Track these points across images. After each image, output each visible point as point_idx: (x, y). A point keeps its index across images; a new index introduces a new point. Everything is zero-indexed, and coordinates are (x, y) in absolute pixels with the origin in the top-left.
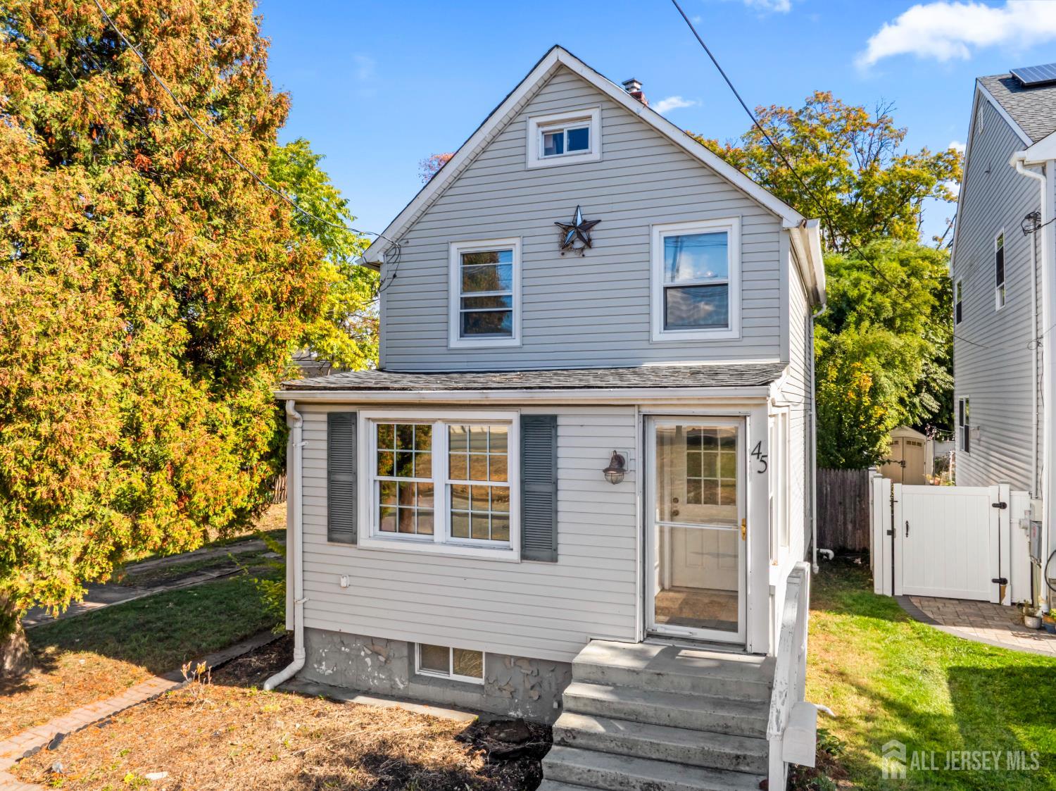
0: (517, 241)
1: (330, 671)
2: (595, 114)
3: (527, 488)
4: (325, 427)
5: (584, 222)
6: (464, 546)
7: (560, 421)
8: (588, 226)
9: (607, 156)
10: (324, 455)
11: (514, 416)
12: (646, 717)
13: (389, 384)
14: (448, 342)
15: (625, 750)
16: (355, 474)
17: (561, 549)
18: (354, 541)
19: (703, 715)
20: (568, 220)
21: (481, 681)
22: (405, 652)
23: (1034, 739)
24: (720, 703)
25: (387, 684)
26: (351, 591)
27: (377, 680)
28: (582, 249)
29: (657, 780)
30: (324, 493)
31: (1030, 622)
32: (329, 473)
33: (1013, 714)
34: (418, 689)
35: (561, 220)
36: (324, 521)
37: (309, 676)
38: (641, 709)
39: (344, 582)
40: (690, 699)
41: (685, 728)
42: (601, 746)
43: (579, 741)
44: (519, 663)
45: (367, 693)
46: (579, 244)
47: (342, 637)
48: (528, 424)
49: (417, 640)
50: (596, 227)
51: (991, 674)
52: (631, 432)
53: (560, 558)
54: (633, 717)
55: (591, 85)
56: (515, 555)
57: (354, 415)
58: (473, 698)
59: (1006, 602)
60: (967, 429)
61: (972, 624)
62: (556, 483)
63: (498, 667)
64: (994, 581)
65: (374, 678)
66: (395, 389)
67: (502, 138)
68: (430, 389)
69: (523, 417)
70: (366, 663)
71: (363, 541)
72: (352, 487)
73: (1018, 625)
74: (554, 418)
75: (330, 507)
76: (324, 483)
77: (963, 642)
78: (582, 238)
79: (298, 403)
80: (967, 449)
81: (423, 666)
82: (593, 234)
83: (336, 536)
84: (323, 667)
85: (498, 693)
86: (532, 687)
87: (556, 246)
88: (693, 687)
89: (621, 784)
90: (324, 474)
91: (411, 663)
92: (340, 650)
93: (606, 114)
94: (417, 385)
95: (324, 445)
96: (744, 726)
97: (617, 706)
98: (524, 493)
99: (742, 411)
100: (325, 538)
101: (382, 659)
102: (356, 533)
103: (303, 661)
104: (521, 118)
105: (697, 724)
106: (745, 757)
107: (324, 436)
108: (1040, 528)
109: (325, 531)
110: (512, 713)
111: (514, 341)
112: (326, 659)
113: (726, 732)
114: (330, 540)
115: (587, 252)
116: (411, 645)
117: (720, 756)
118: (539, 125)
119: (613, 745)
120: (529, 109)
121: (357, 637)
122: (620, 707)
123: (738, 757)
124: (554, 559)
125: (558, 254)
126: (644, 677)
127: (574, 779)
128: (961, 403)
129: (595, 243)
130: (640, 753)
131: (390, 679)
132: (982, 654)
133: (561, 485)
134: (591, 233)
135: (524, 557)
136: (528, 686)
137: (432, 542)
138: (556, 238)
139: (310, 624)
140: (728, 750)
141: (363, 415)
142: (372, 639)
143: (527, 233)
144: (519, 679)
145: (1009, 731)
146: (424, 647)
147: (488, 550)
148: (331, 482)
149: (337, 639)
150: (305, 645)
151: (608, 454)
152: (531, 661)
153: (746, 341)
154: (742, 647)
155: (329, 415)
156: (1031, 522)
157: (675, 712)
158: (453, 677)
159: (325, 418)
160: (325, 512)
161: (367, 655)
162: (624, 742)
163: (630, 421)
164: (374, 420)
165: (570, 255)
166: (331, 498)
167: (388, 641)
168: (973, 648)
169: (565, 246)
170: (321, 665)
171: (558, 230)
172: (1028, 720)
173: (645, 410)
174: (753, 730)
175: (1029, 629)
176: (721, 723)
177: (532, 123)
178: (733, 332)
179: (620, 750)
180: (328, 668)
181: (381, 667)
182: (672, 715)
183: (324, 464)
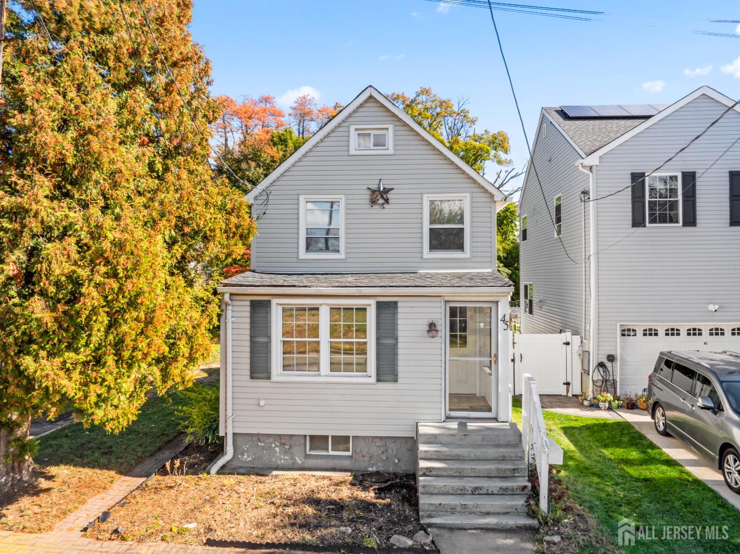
0: (343, 197)
1: (250, 459)
2: (391, 127)
3: (380, 342)
4: (248, 309)
5: (384, 188)
6: (340, 376)
7: (399, 304)
8: (387, 191)
9: (398, 152)
10: (248, 326)
11: (372, 302)
12: (464, 457)
13: (296, 283)
14: (298, 255)
15: (458, 474)
16: (270, 337)
17: (400, 375)
18: (269, 378)
19: (492, 452)
20: (375, 187)
21: (349, 453)
22: (302, 441)
23: (612, 454)
24: (498, 446)
25: (290, 462)
26: (266, 408)
27: (284, 459)
28: (383, 204)
29: (480, 485)
30: (248, 349)
31: (586, 403)
32: (251, 337)
33: (598, 444)
34: (311, 462)
35: (371, 187)
36: (248, 367)
37: (235, 464)
38: (461, 453)
39: (262, 403)
40: (481, 446)
41: (483, 460)
42: (445, 474)
43: (433, 473)
44: (374, 440)
45: (277, 469)
46: (381, 201)
47: (259, 437)
48: (381, 306)
49: (308, 433)
50: (391, 192)
51: (581, 429)
52: (439, 310)
53: (399, 379)
54: (456, 458)
55: (388, 111)
56: (373, 379)
57: (269, 302)
58: (346, 463)
59: (570, 395)
60: (531, 301)
61: (560, 407)
62: (397, 339)
63: (361, 444)
64: (564, 384)
65: (281, 459)
66: (300, 287)
67: (333, 134)
68: (322, 287)
69: (378, 303)
70: (276, 451)
71: (275, 377)
72: (267, 345)
73: (581, 405)
74: (396, 303)
75: (252, 358)
76: (248, 344)
77: (561, 415)
78: (382, 197)
79: (231, 294)
80: (531, 312)
81: (311, 449)
82: (389, 196)
83: (255, 375)
84: (245, 457)
85: (362, 459)
86: (383, 453)
87: (368, 201)
88: (483, 440)
89: (461, 490)
90: (248, 338)
91: (305, 448)
92: (258, 445)
93: (397, 128)
94: (314, 284)
95: (248, 320)
96: (512, 455)
97: (448, 453)
98: (378, 344)
99: (496, 299)
100: (249, 377)
101: (287, 447)
102: (270, 373)
103: (232, 454)
104: (346, 124)
105: (489, 457)
106: (518, 469)
107: (248, 315)
108: (589, 355)
109: (248, 373)
110: (370, 469)
111: (342, 256)
112: (247, 451)
113: (503, 459)
114: (252, 378)
115: (386, 206)
116: (305, 436)
117: (506, 470)
118: (356, 130)
119: (451, 472)
120: (351, 119)
121: (269, 435)
122: (450, 453)
123: (514, 469)
124: (396, 381)
125: (369, 206)
126: (457, 437)
127: (436, 491)
128: (526, 287)
129: (390, 201)
130: (465, 475)
131: (292, 458)
132: (572, 420)
133: (400, 339)
134: (388, 195)
135: (378, 380)
136: (380, 452)
137: (319, 375)
138: (368, 197)
139: (237, 431)
140: (509, 467)
141: (275, 301)
142: (280, 435)
143: (349, 192)
144: (374, 450)
145: (600, 452)
146: (312, 438)
147: (355, 378)
148: (253, 343)
149: (255, 438)
150: (234, 445)
151: (426, 322)
152: (381, 438)
153: (474, 259)
154: (496, 419)
155: (252, 301)
156: (583, 351)
157: (478, 452)
158: (331, 453)
159: (248, 303)
160: (248, 361)
161: (276, 446)
162: (457, 470)
163: (439, 305)
164: (280, 305)
165: (376, 207)
166: (252, 352)
167: (291, 436)
168: (567, 418)
169: (373, 202)
170: (244, 455)
171: (369, 192)
172: (606, 446)
173: (446, 299)
174: (516, 456)
175: (586, 407)
176: (501, 455)
177: (352, 128)
178: (466, 254)
179: (455, 474)
180: (248, 456)
181: (286, 452)
182: (477, 454)
183: (248, 332)
